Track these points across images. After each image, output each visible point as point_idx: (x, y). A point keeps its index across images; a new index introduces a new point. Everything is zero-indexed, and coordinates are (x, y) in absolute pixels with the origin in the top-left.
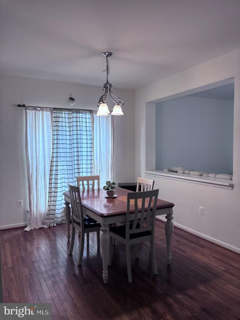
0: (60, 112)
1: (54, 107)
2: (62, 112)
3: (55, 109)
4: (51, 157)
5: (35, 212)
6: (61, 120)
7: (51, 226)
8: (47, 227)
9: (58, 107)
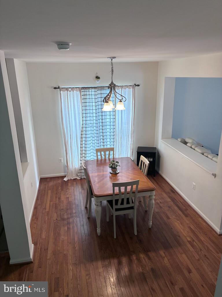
0: (88, 90)
1: (82, 87)
2: (89, 90)
3: (83, 88)
4: (81, 127)
5: (71, 168)
6: (88, 97)
7: (82, 178)
8: (80, 179)
9: (85, 87)
